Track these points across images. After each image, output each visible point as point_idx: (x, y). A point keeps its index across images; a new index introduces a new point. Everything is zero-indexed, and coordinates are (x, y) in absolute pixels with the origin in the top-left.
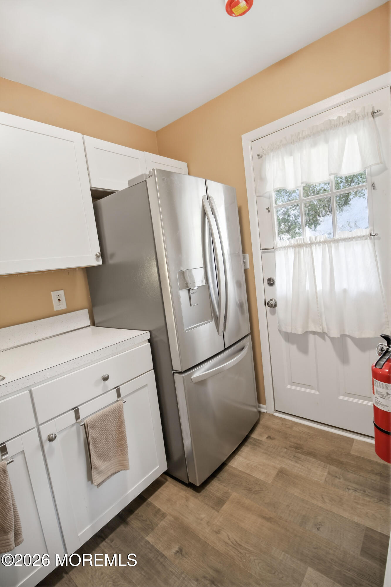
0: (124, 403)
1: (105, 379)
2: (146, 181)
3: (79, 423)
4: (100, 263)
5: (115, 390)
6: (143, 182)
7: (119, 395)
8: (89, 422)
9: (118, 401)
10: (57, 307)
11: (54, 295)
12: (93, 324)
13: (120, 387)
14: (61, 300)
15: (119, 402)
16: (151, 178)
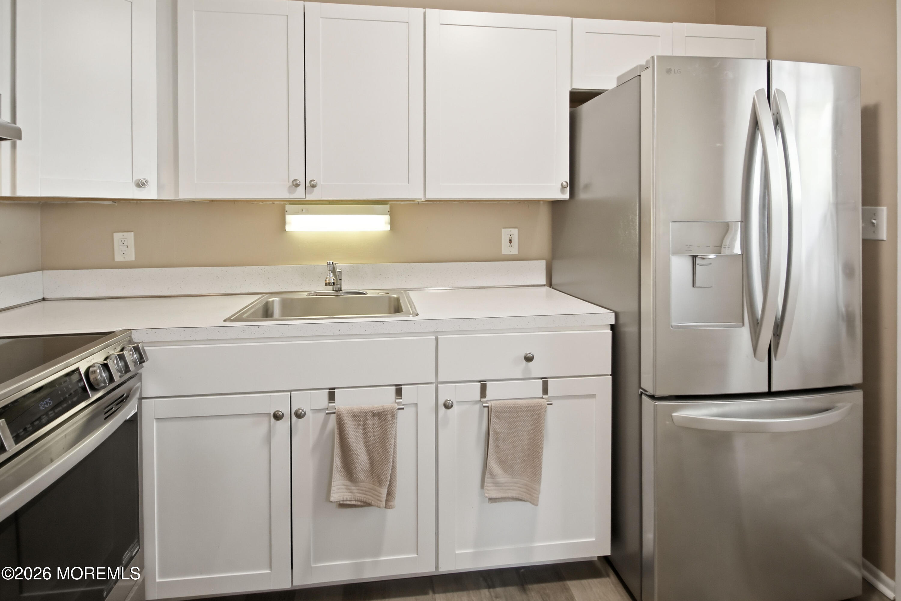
0: (548, 404)
1: (529, 359)
2: (640, 76)
3: (483, 402)
4: (566, 196)
5: (541, 380)
6: (637, 77)
7: (545, 391)
8: (494, 407)
9: (542, 398)
10: (506, 250)
11: (505, 233)
12: (550, 284)
13: (549, 380)
14: (512, 241)
15: (544, 400)
16: (648, 70)
